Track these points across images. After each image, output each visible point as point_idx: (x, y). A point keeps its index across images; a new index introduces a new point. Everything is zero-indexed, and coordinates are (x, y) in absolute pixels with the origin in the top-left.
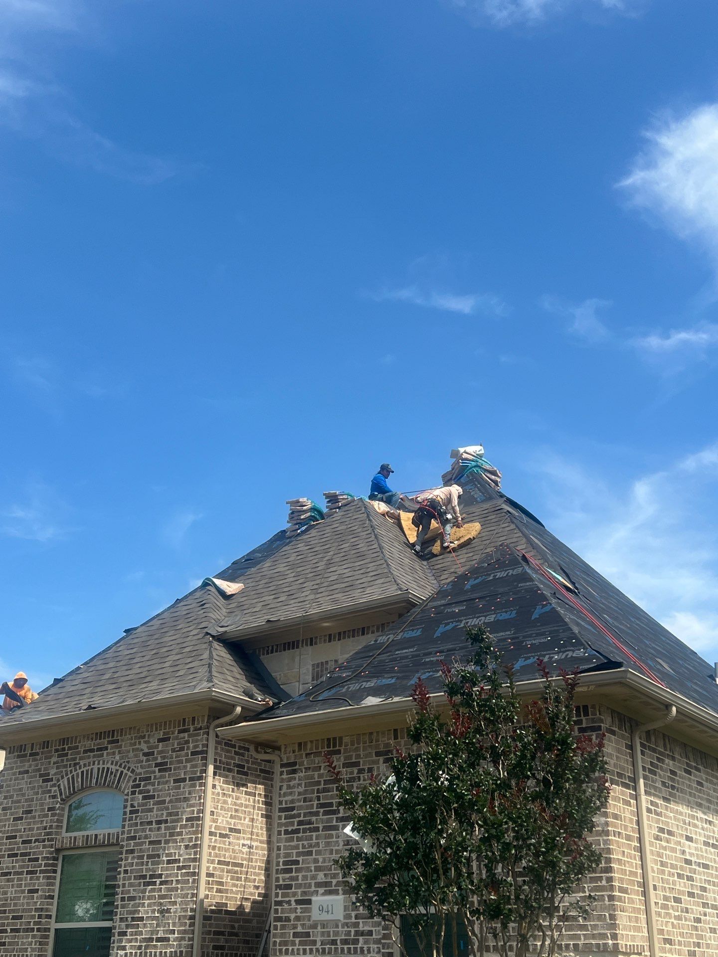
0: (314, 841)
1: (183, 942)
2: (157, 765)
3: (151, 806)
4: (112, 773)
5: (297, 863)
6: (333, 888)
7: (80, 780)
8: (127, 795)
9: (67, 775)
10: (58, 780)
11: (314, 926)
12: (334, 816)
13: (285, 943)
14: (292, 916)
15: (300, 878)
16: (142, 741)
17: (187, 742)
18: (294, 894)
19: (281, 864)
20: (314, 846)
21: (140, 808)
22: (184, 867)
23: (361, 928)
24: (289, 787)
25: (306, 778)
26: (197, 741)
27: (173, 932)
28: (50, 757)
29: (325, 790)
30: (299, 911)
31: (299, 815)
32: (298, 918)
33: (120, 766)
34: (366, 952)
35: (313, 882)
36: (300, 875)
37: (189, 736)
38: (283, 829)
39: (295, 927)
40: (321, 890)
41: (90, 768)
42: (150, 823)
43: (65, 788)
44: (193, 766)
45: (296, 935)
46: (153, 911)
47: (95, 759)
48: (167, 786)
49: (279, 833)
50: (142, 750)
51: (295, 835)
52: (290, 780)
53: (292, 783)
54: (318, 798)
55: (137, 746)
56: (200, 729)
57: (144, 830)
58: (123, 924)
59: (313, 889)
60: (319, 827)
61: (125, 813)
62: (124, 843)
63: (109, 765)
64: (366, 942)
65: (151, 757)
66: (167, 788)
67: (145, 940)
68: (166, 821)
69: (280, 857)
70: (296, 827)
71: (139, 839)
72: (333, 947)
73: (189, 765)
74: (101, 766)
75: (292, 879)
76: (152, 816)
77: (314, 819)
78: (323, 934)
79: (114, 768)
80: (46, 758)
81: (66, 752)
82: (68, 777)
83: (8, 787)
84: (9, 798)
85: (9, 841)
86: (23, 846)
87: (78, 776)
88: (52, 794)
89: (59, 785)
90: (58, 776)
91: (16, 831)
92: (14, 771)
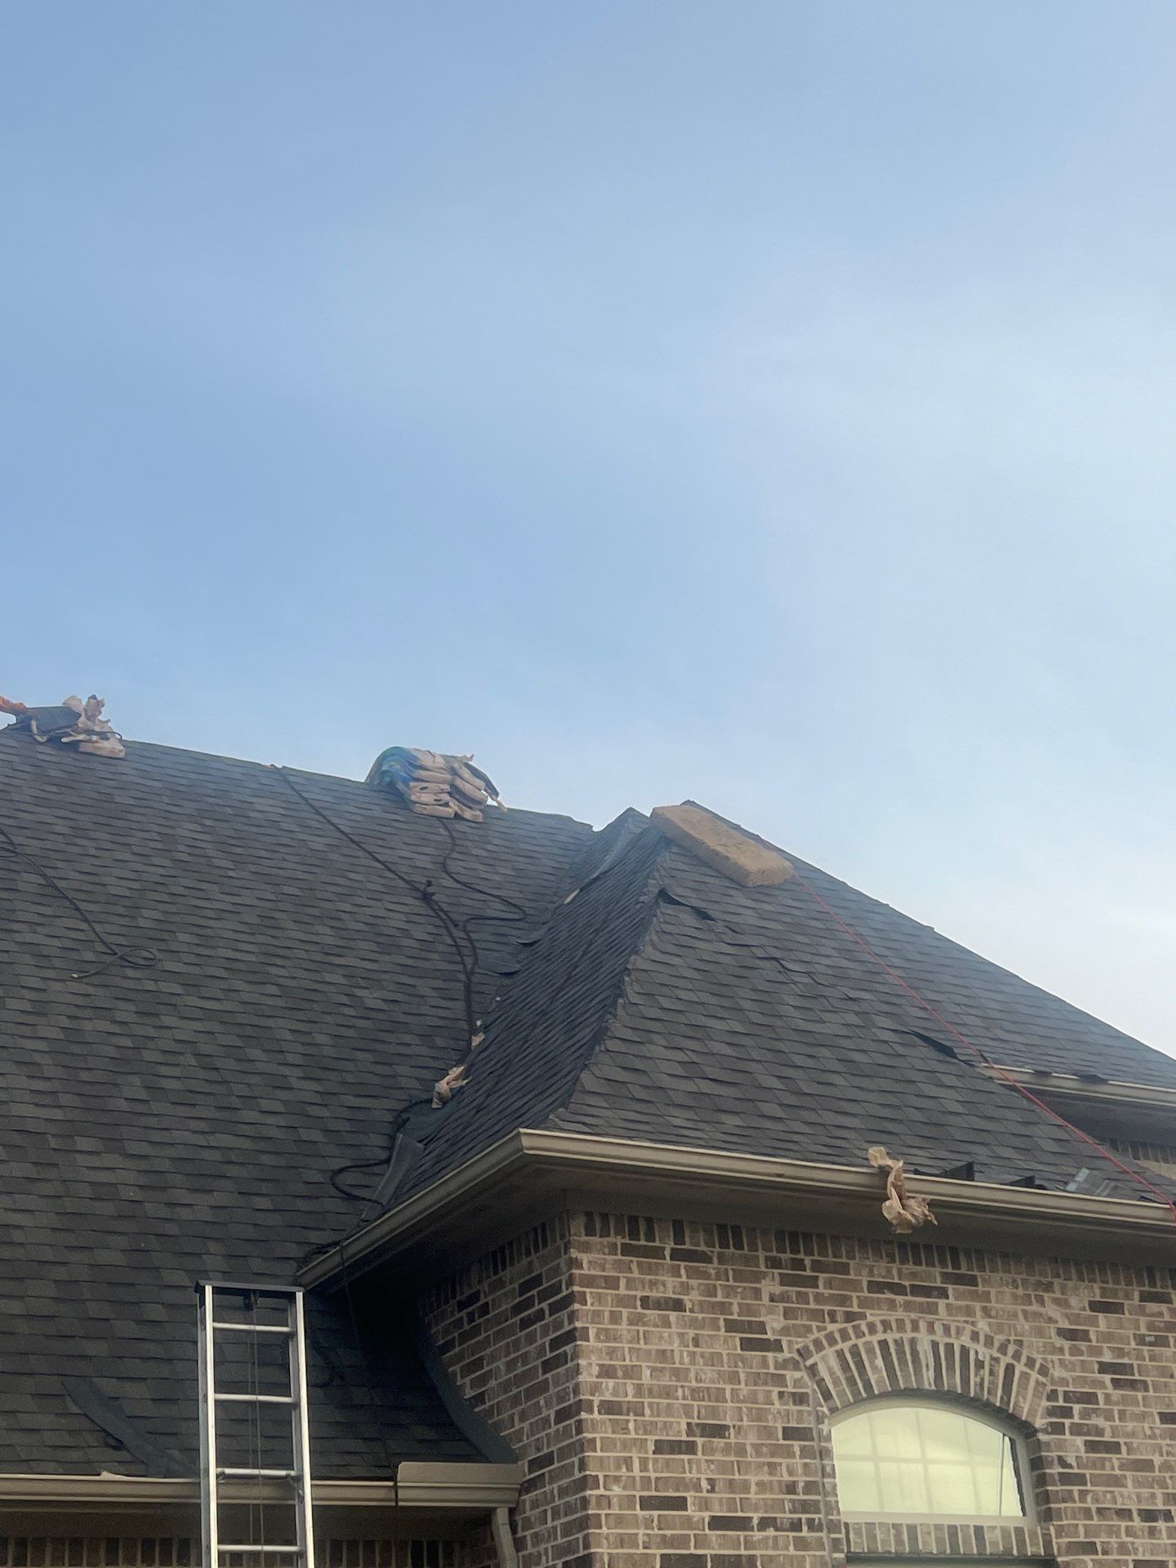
2: (1104, 1368)
3: (1118, 1472)
4: (980, 1364)
7: (879, 1362)
8: (1043, 1431)
9: (832, 1341)
10: (803, 1353)
16: (1046, 1296)
28: (758, 1277)
33: (1003, 1349)
41: (905, 1337)
42: (1124, 1514)
43: (836, 1382)
47: (914, 1315)
48: (1146, 1425)
50: (1050, 1320)
55: (1035, 1307)
57: (1112, 1531)
61: (1046, 1480)
62: (1067, 1558)
63: (965, 1340)
65: (1083, 1345)
66: (1148, 1432)
71: (1105, 1553)
74: (940, 1339)
76: (1129, 1495)
79: (984, 1353)
80: (739, 1277)
81: (808, 1273)
82: (838, 1347)
83: (607, 1340)
84: (620, 1374)
85: (656, 1513)
86: (717, 1535)
87: (870, 1351)
88: (790, 1389)
89: (813, 1370)
90: (800, 1340)
91: (680, 1484)
92: (622, 1291)
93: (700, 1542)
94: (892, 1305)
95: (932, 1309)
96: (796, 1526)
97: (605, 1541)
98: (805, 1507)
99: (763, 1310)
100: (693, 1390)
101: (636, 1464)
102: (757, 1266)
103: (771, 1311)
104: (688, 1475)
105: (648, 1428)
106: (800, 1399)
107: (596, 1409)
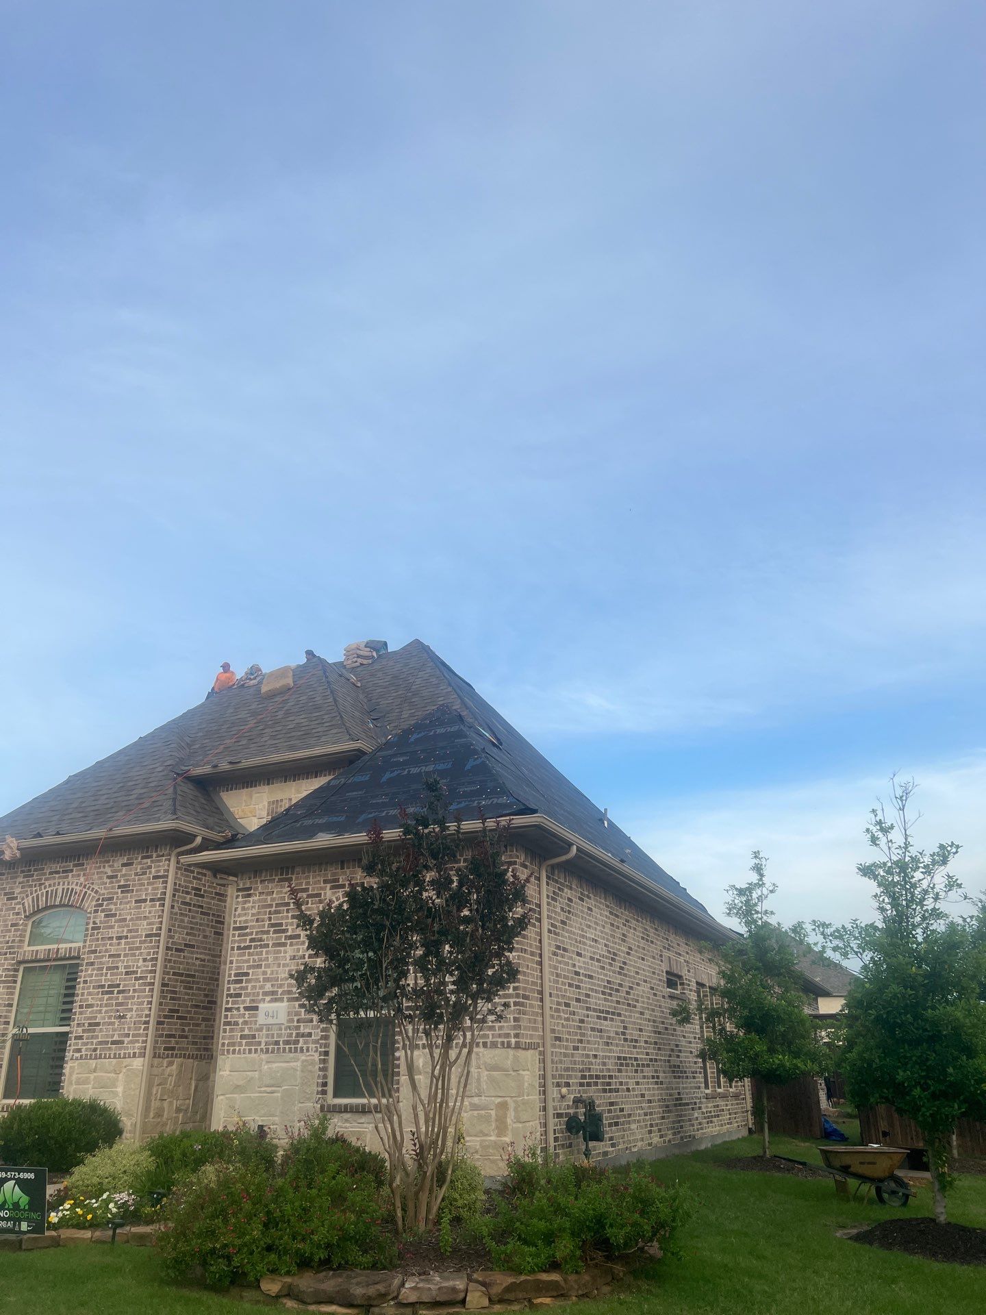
0: (264, 956)
1: (137, 1045)
2: (120, 887)
3: (113, 924)
4: (76, 893)
5: (247, 974)
6: (279, 996)
7: (44, 899)
8: (90, 913)
9: (31, 894)
10: (23, 899)
11: (260, 1030)
12: (284, 935)
13: (233, 1044)
14: (241, 1021)
15: (249, 988)
16: (107, 865)
17: (150, 867)
18: (244, 1002)
19: (232, 976)
20: (264, 960)
21: (102, 925)
22: (141, 978)
23: (302, 1030)
24: (243, 909)
25: (259, 901)
26: (159, 866)
27: (128, 1035)
28: (16, 877)
29: (276, 912)
30: (247, 1016)
31: (252, 933)
32: (245, 1023)
33: (85, 887)
34: (305, 1051)
35: (261, 991)
36: (250, 985)
37: (152, 862)
38: (236, 945)
39: (242, 1030)
40: (268, 998)
41: (55, 888)
42: (111, 938)
43: (29, 907)
44: (154, 889)
45: (242, 1037)
46: (110, 1017)
47: (60, 880)
48: (128, 906)
49: (233, 949)
50: (106, 873)
51: (247, 951)
52: (245, 902)
53: (246, 906)
54: (270, 919)
55: (102, 869)
56: (163, 856)
57: (105, 945)
58: (80, 1029)
59: (261, 997)
60: (268, 944)
61: (87, 930)
62: (85, 956)
63: (74, 886)
64: (305, 1043)
65: (114, 880)
66: (128, 908)
67: (101, 1043)
68: (126, 937)
69: (232, 970)
70: (248, 944)
71: (99, 953)
72: (276, 1047)
73: (150, 888)
74: (66, 887)
75: (241, 988)
76: (113, 933)
77: (265, 937)
78: (267, 1036)
79: (78, 888)
88: (16, 911)
94: (54, 878)
95: (67, 877)
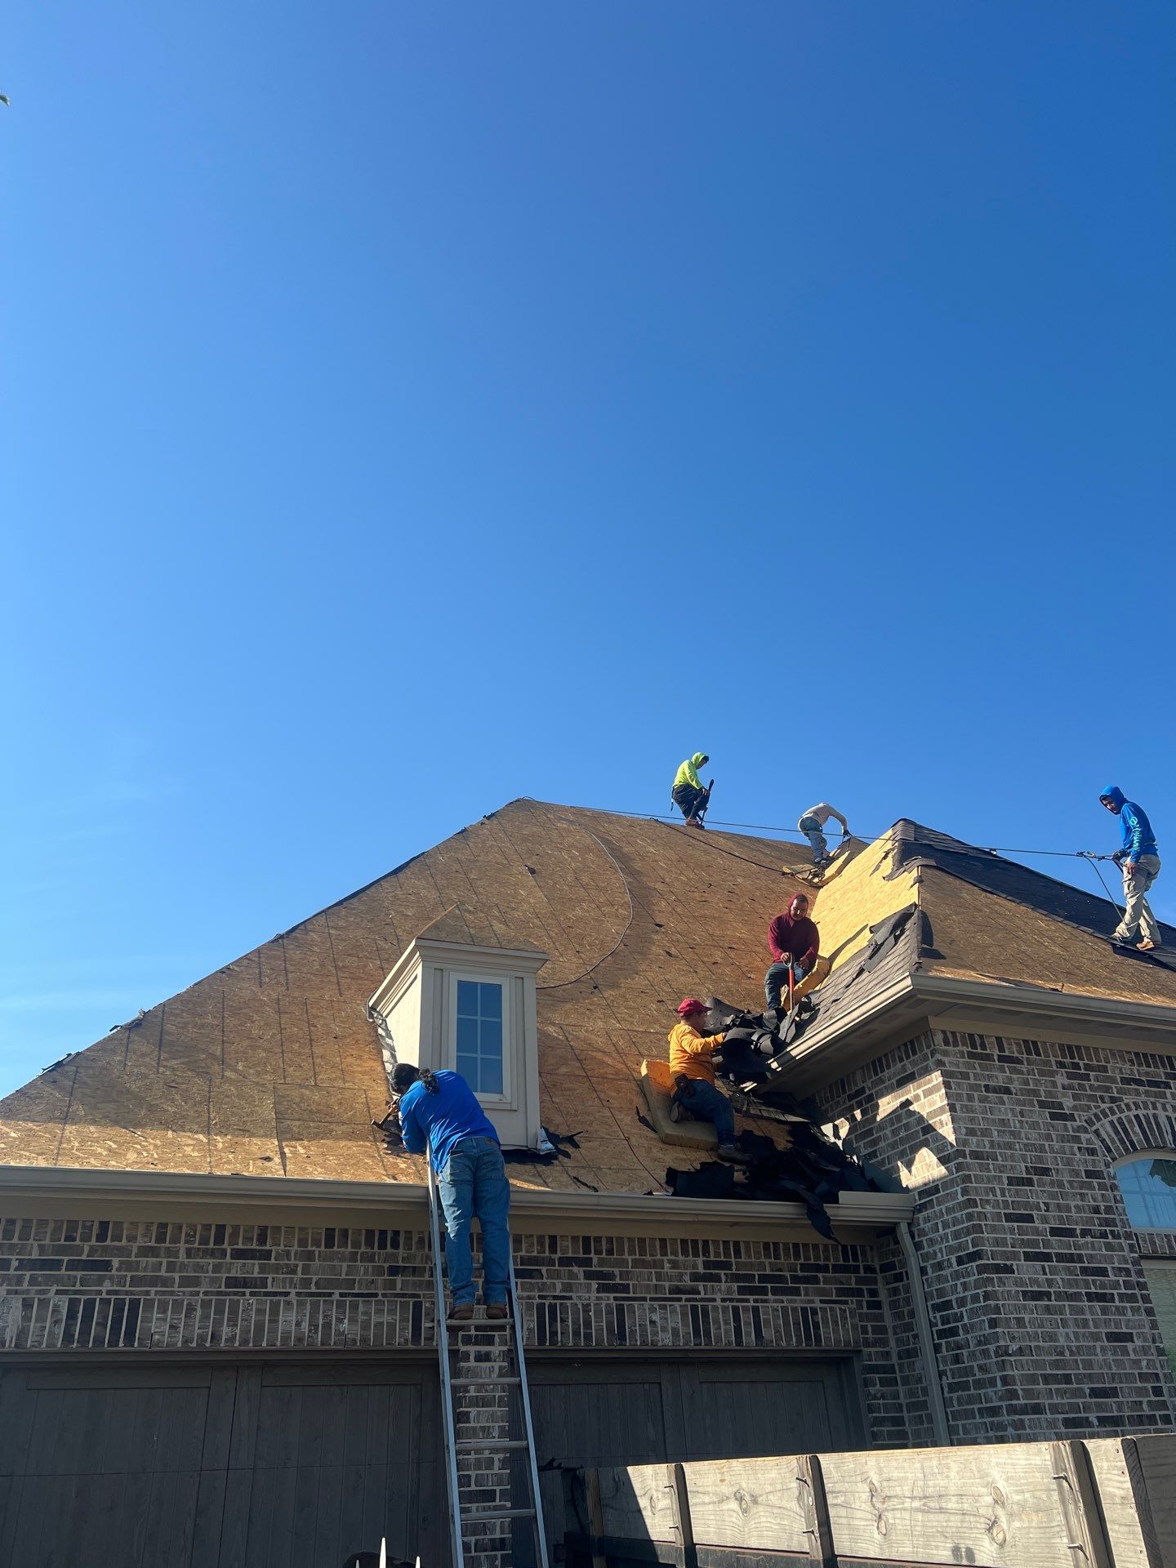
80: (1041, 1073)
81: (1083, 1071)
82: (1109, 1119)
83: (968, 1111)
84: (979, 1134)
85: (1015, 1224)
86: (1056, 1240)
87: (1130, 1122)
89: (1097, 1132)
90: (1085, 1114)
91: (1027, 1205)
92: (972, 1081)
93: (1047, 1244)
96: (1104, 1235)
97: (986, 1242)
98: (1108, 1222)
99: (1060, 1095)
100: (1026, 1145)
101: (998, 1192)
102: (1051, 1066)
103: (1065, 1096)
104: (1031, 1200)
105: (1002, 1169)
106: (1092, 1152)
107: (968, 1156)
